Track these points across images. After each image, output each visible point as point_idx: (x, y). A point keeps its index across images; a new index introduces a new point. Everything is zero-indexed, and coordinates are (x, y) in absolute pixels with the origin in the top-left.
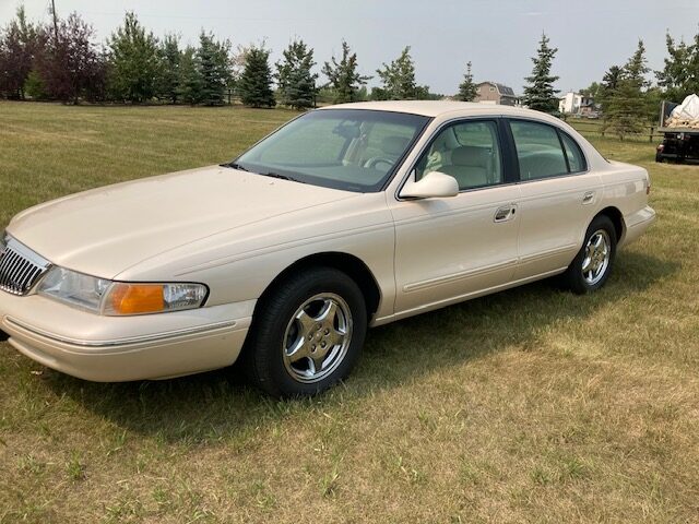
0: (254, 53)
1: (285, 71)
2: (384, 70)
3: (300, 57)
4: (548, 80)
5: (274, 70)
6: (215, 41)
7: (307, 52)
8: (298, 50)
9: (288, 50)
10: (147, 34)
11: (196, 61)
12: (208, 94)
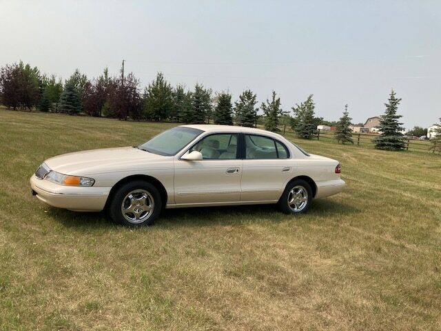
0: (223, 96)
1: (240, 106)
2: (296, 107)
3: (249, 99)
4: (394, 117)
5: (234, 106)
6: (203, 89)
7: (253, 96)
8: (248, 95)
9: (242, 95)
10: (167, 84)
11: (192, 100)
12: (196, 118)
